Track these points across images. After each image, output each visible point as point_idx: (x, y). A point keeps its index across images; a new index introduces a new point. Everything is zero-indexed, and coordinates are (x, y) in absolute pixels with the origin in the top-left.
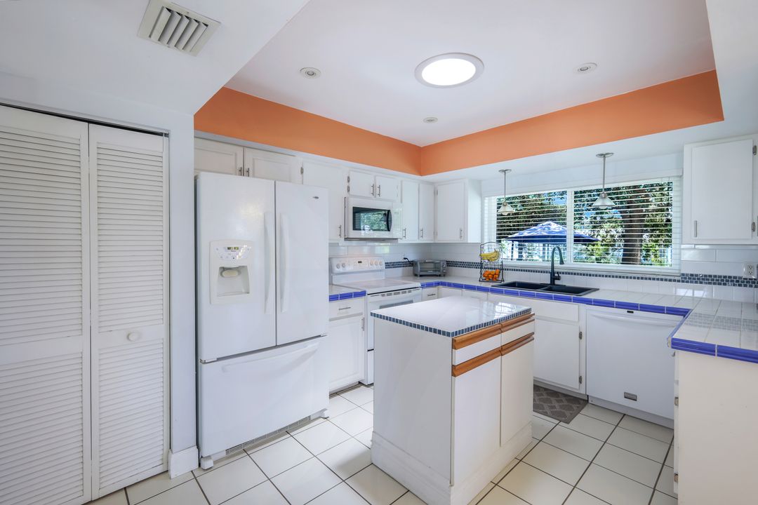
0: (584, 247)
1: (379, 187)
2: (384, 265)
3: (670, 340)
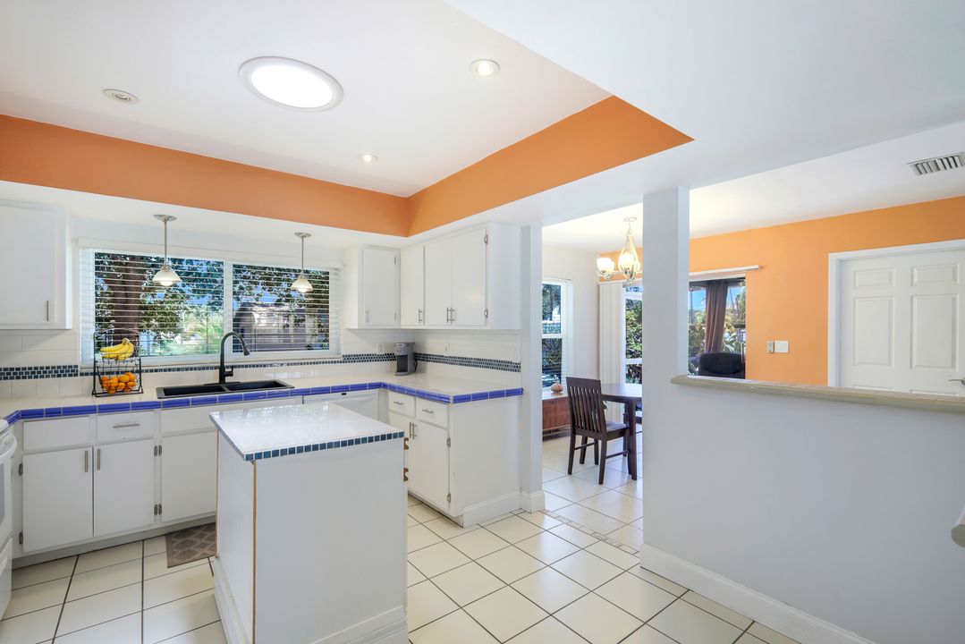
3: (452, 398)
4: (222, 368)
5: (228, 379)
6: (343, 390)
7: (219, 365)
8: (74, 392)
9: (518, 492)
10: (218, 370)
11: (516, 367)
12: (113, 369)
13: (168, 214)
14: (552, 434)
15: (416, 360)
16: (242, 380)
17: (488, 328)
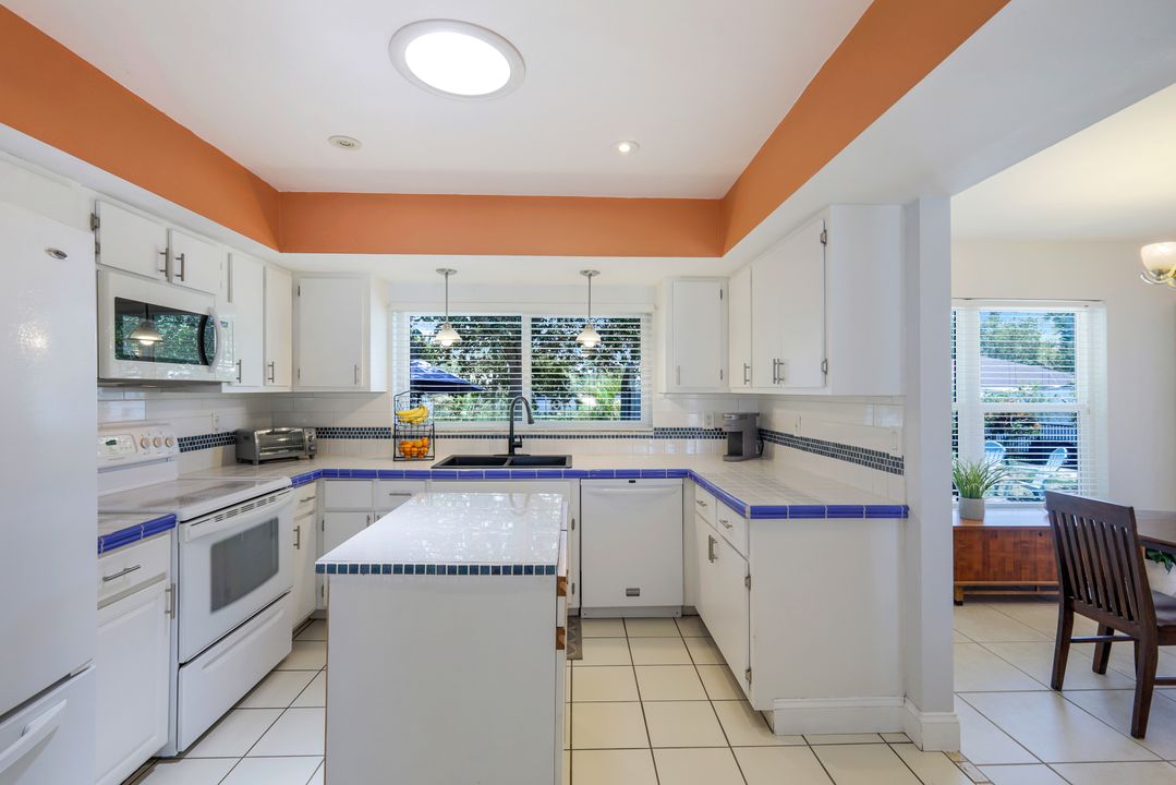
0: (451, 398)
1: (182, 259)
2: (176, 443)
3: (748, 510)
4: (511, 438)
5: (518, 451)
6: (632, 475)
7: (508, 433)
8: (379, 456)
9: (898, 701)
10: (507, 440)
11: (895, 466)
12: (415, 434)
13: (447, 267)
14: (1038, 593)
15: (762, 439)
16: (533, 453)
17: (828, 392)
